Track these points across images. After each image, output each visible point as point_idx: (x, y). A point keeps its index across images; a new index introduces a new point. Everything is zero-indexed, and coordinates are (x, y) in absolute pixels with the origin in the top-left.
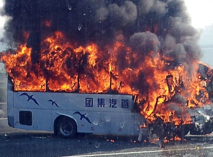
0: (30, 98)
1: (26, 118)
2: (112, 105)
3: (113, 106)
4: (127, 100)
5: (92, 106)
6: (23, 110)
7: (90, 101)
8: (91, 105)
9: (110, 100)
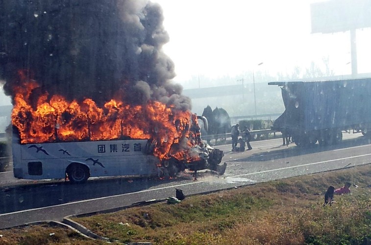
0: (39, 149)
1: (35, 168)
2: (125, 149)
3: (125, 151)
4: (139, 144)
5: (105, 152)
6: (31, 161)
7: (102, 147)
8: (103, 151)
9: (123, 145)
